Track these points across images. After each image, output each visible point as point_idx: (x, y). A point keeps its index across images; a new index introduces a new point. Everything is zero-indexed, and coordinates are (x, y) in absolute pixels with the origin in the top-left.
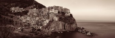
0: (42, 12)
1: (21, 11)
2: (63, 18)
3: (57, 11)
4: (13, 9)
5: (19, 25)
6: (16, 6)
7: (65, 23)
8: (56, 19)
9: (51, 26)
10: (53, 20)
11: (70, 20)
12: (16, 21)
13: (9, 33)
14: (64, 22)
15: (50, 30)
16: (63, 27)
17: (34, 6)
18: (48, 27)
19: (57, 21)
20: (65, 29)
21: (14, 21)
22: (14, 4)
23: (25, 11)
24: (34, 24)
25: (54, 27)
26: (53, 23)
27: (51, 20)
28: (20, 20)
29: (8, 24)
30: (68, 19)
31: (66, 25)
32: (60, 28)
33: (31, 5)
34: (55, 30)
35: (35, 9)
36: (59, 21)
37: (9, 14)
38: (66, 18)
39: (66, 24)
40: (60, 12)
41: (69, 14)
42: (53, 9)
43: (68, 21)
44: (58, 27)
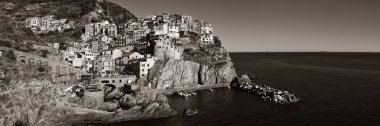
0: (131, 34)
1: (59, 29)
2: (195, 48)
3: (177, 30)
4: (34, 22)
5: (69, 78)
6: (43, 14)
7: (201, 64)
8: (176, 54)
9: (162, 77)
10: (167, 59)
11: (214, 55)
12: (58, 67)
13: (42, 108)
14: (198, 62)
15: (159, 87)
16: (196, 77)
17: (100, 11)
18: (152, 79)
19: (178, 61)
20: (200, 82)
21: (51, 68)
22: (37, 6)
23: (71, 29)
24: (108, 72)
25: (170, 79)
26: (166, 67)
27: (162, 59)
28: (67, 59)
29: (35, 77)
30: (208, 53)
31: (204, 71)
32: (186, 81)
33: (92, 10)
34: (173, 86)
35: (107, 22)
36: (185, 59)
38: (202, 49)
39: (205, 68)
40: (185, 34)
41: (212, 38)
42: (165, 26)
43: (208, 57)
44: (182, 78)
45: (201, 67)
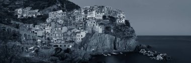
0: (74, 18)
1: (34, 16)
2: (112, 27)
3: (102, 15)
4: (19, 11)
5: (32, 41)
6: (25, 6)
7: (116, 36)
8: (100, 29)
9: (90, 44)
10: (93, 32)
11: (124, 31)
12: (25, 35)
13: (12, 58)
14: (114, 35)
15: (88, 50)
16: (113, 45)
17: (59, 5)
18: (84, 44)
19: (101, 34)
20: (115, 48)
21: (21, 35)
22: (22, 2)
23: (41, 16)
24: (58, 40)
25: (95, 46)
26: (93, 37)
27: (91, 32)
28: (33, 32)
29: (11, 39)
30: (121, 30)
32: (106, 47)
33: (54, 4)
34: (97, 50)
35: (61, 11)
36: (106, 33)
37: (12, 22)
38: (117, 28)
39: (118, 40)
40: (107, 17)
41: (124, 21)
42: (94, 12)
43: (121, 32)
44: (103, 45)
45: (116, 38)
